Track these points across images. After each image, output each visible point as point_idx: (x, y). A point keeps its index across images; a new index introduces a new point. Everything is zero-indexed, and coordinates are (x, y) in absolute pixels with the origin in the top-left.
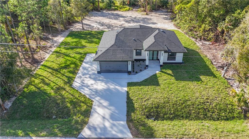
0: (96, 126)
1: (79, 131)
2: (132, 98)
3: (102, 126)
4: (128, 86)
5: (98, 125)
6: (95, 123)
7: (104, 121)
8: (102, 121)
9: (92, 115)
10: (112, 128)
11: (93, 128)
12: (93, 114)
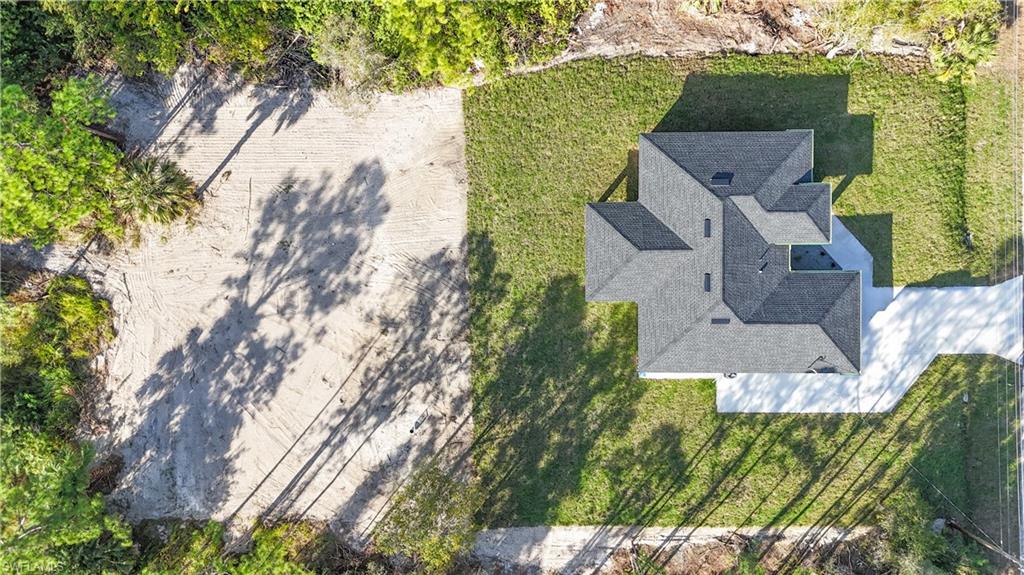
0: (1005, 336)
1: (1012, 365)
2: (930, 276)
3: (1005, 326)
4: (892, 286)
5: (1004, 333)
6: (999, 340)
7: (993, 325)
8: (995, 328)
9: (980, 349)
10: (1009, 308)
11: (1010, 342)
12: (977, 347)
